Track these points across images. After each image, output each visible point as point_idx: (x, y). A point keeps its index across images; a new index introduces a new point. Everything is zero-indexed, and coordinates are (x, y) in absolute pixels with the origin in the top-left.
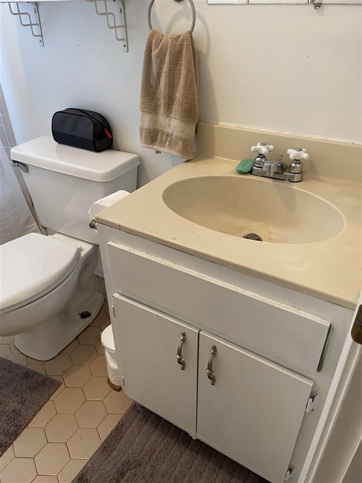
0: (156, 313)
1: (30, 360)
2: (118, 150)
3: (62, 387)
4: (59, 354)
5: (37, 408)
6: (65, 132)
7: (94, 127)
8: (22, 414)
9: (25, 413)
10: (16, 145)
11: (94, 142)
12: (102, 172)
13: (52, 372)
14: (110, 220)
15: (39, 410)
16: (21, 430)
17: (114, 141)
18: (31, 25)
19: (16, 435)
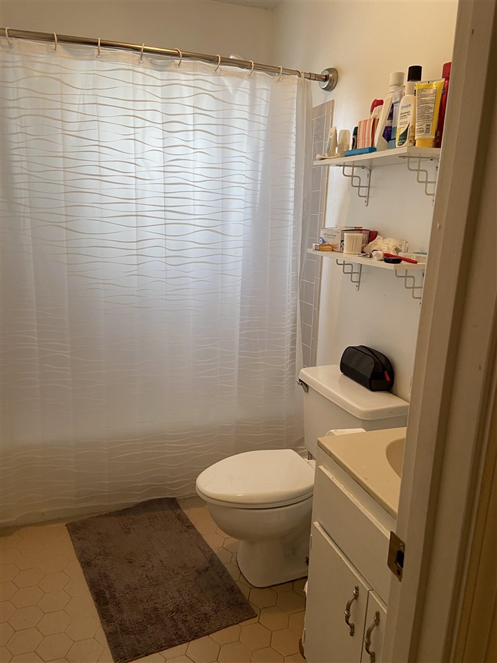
0: (341, 556)
1: (242, 577)
2: (396, 395)
3: (255, 620)
4: (269, 587)
5: (224, 624)
6: (350, 366)
7: (375, 367)
8: (210, 621)
9: (213, 622)
10: (315, 366)
11: (370, 381)
12: (364, 410)
13: (255, 600)
14: (326, 446)
15: (225, 627)
16: (202, 635)
17: (394, 385)
18: (351, 273)
19: (196, 636)
